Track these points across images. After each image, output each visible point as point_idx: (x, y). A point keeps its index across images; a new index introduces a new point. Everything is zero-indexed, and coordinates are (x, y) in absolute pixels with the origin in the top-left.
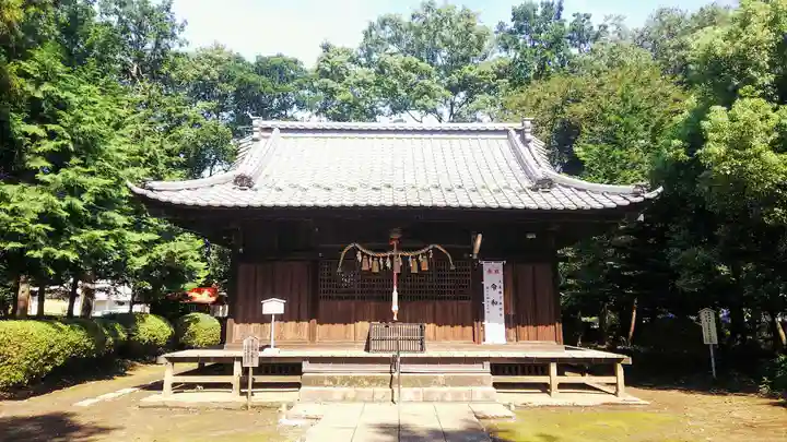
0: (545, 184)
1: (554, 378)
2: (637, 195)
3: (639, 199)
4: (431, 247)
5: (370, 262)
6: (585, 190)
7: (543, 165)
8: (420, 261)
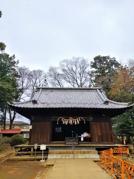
0: (106, 103)
2: (128, 105)
3: (129, 106)
4: (80, 118)
5: (65, 122)
6: (116, 104)
7: (106, 98)
8: (77, 121)
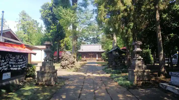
1: (100, 61)
5: (90, 55)
8: (93, 54)
